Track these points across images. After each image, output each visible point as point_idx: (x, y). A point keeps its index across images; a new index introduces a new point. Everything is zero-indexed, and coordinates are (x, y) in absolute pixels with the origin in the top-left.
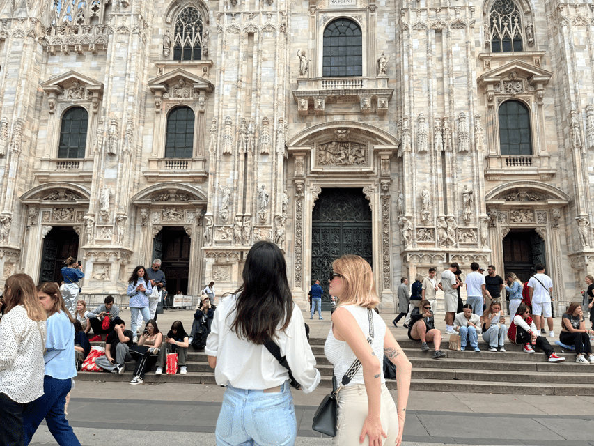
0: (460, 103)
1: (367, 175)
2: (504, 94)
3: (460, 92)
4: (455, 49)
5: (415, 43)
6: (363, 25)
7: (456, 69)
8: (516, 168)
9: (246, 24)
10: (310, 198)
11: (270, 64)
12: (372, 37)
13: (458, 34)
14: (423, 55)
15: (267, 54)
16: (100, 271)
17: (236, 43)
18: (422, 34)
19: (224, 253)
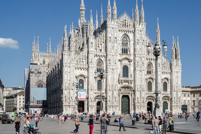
0: (143, 83)
1: (129, 93)
2: (148, 81)
3: (143, 81)
4: (143, 74)
5: (137, 73)
6: (129, 67)
7: (143, 77)
8: (150, 93)
9: (112, 67)
10: (121, 97)
11: (116, 75)
12: (130, 70)
13: (143, 72)
14: (138, 75)
15: (116, 73)
16: (91, 109)
17: (110, 71)
18: (138, 71)
19: (110, 106)
